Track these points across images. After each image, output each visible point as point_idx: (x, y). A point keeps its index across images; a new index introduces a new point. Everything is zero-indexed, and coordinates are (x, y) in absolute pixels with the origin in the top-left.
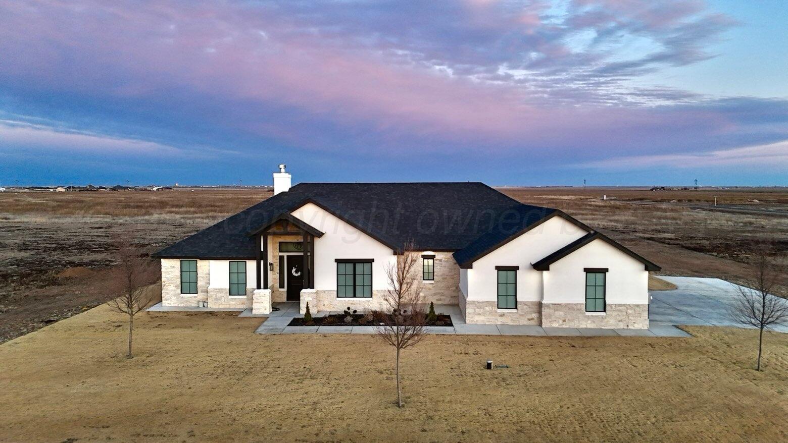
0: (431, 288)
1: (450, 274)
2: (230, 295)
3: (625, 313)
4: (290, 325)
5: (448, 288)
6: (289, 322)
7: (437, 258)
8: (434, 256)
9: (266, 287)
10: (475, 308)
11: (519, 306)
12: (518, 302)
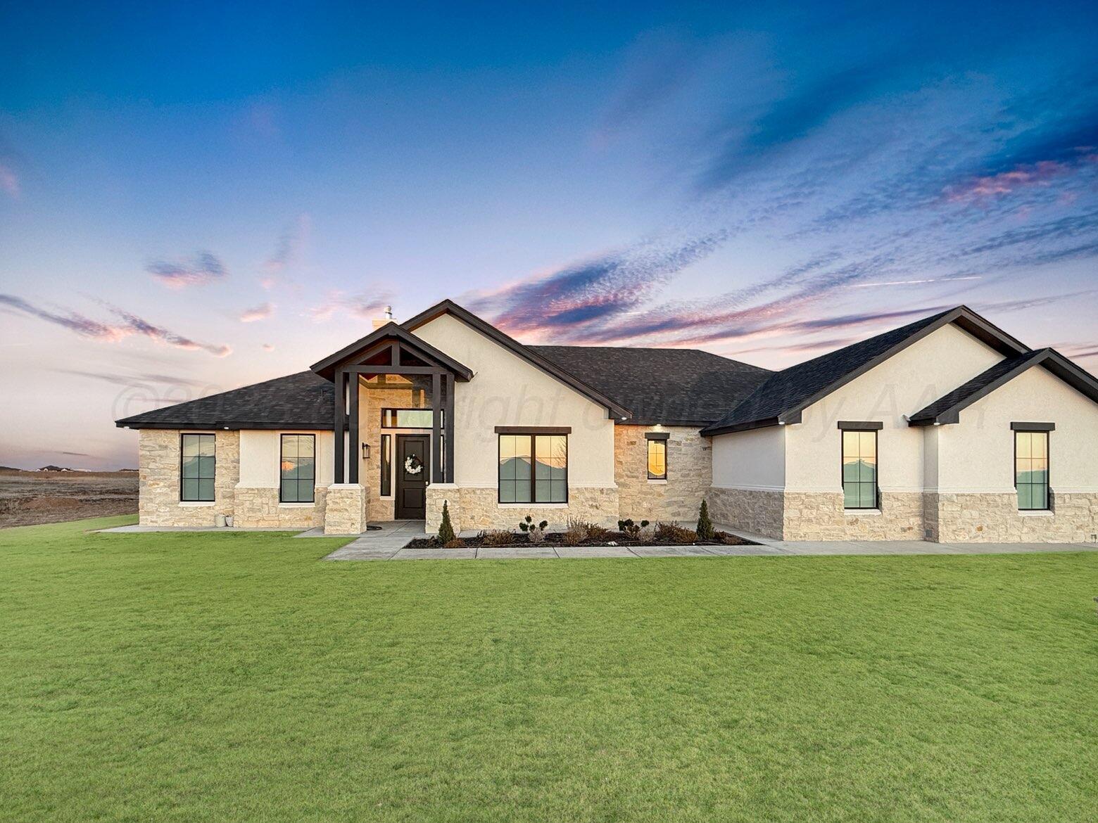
0: (662, 492)
1: (696, 467)
2: (281, 501)
3: (1085, 512)
4: (409, 546)
5: (692, 492)
6: (405, 544)
7: (671, 438)
8: (668, 435)
9: (354, 479)
10: (801, 507)
11: (884, 503)
12: (883, 496)
